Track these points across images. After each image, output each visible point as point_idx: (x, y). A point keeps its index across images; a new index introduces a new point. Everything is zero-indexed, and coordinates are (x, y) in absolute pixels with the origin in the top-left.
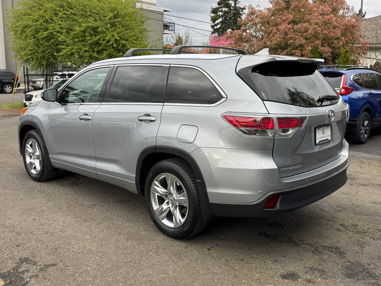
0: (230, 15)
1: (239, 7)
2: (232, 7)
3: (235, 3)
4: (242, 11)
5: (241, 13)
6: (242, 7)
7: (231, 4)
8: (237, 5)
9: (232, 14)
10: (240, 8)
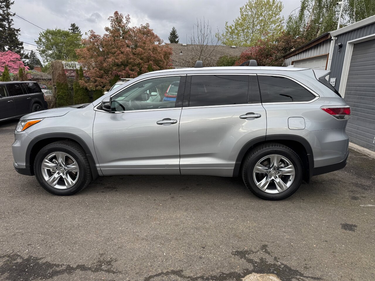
0: (5, 34)
1: (13, 28)
2: (7, 28)
3: (9, 25)
4: (17, 32)
5: (16, 33)
6: (16, 29)
7: (5, 25)
8: (11, 27)
9: (7, 34)
10: (15, 30)
